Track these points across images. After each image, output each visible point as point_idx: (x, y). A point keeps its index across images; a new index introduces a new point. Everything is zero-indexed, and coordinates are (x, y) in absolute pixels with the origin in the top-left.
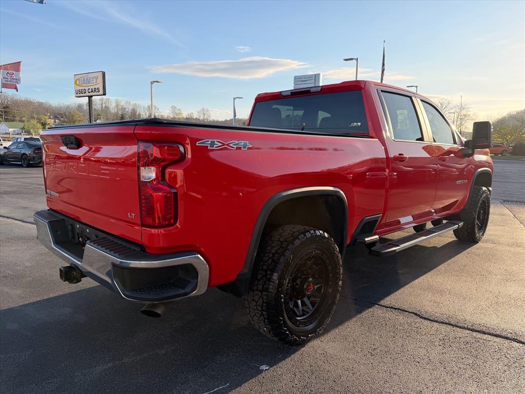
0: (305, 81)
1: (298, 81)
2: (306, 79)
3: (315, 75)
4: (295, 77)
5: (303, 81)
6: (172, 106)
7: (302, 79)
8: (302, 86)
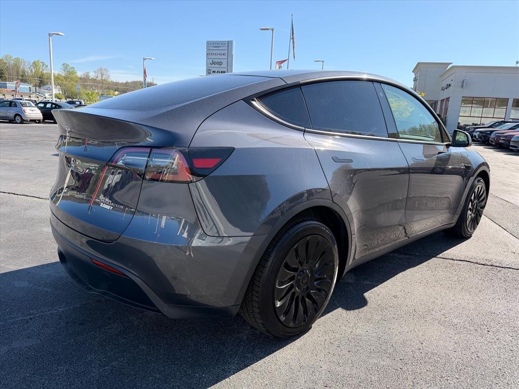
0: (217, 47)
1: (210, 46)
2: (219, 45)
3: (228, 42)
4: (208, 41)
5: (215, 47)
6: (64, 64)
7: (215, 45)
8: (214, 52)
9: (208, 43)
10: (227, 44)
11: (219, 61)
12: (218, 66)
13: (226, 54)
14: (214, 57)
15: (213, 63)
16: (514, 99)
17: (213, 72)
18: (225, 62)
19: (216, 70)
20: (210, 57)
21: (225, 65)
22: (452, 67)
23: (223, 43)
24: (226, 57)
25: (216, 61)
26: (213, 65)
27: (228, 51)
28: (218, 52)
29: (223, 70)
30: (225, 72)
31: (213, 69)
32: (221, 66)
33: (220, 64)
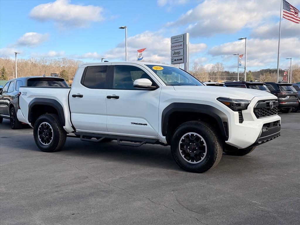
1: (173, 41)
2: (178, 39)
3: (184, 35)
5: (176, 41)
7: (175, 39)
8: (175, 44)
9: (172, 38)
10: (183, 37)
11: (178, 51)
12: (178, 55)
13: (183, 45)
17: (175, 60)
18: (181, 51)
19: (176, 58)
20: (174, 48)
21: (182, 54)
23: (179, 37)
24: (182, 47)
25: (176, 51)
26: (175, 55)
27: (184, 42)
28: (177, 44)
29: (181, 58)
30: (182, 59)
31: (175, 58)
32: (180, 55)
33: (179, 53)
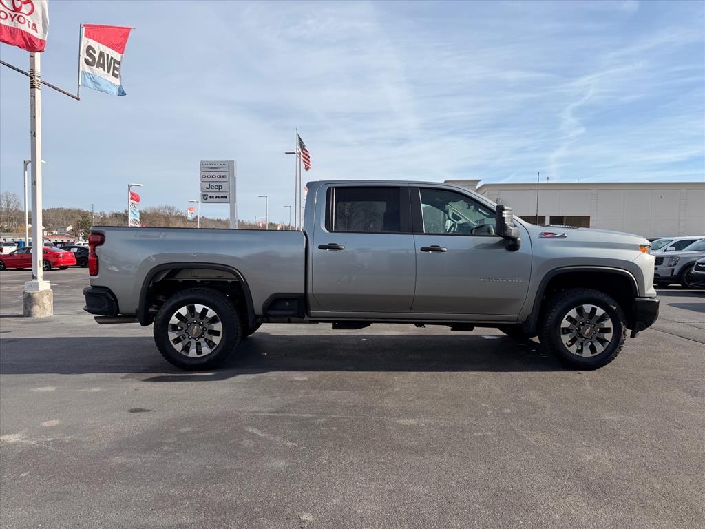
0: (215, 168)
1: (205, 167)
2: (217, 166)
3: (229, 162)
4: (202, 162)
5: (212, 168)
7: (211, 166)
8: (212, 174)
9: (202, 164)
10: (227, 165)
11: (218, 184)
12: (216, 190)
13: (227, 177)
14: (211, 179)
15: (211, 187)
16: (551, 217)
17: (210, 197)
18: (225, 185)
19: (214, 195)
20: (206, 179)
21: (225, 189)
22: (484, 185)
23: (223, 164)
24: (226, 179)
25: (214, 184)
26: (210, 190)
27: (229, 173)
28: (216, 174)
29: (224, 195)
30: (226, 197)
31: (210, 194)
32: (221, 190)
33: (220, 187)
